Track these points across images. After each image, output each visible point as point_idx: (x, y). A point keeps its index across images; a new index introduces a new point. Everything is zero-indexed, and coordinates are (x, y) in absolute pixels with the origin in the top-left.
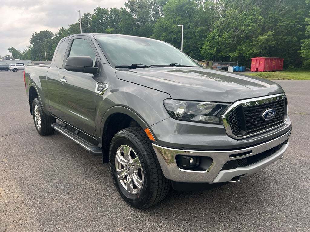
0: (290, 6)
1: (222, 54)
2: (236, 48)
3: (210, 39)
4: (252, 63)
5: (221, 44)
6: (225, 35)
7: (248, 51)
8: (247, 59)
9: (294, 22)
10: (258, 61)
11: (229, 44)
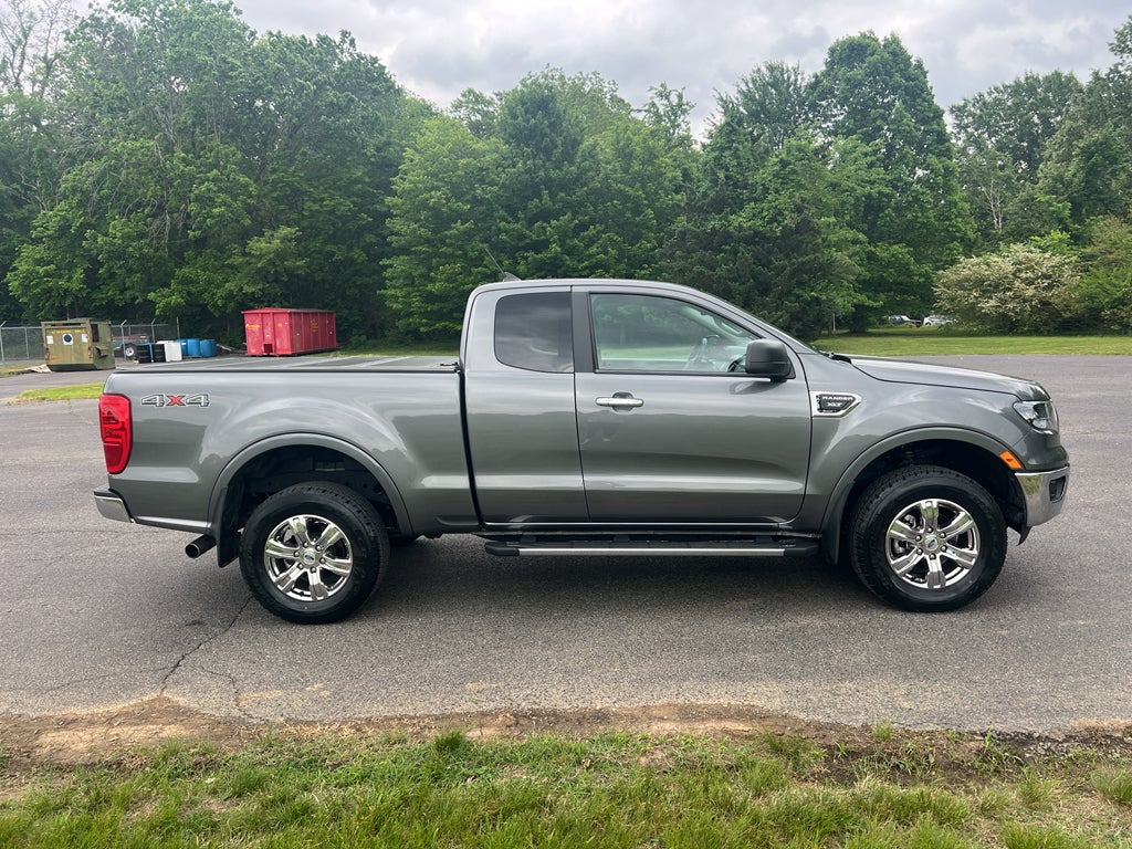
0: (326, 155)
1: (110, 293)
2: (172, 276)
3: (49, 236)
4: (247, 326)
5: (109, 259)
6: (117, 227)
7: (218, 287)
8: (217, 314)
9: (348, 203)
10: (269, 320)
11: (143, 256)
